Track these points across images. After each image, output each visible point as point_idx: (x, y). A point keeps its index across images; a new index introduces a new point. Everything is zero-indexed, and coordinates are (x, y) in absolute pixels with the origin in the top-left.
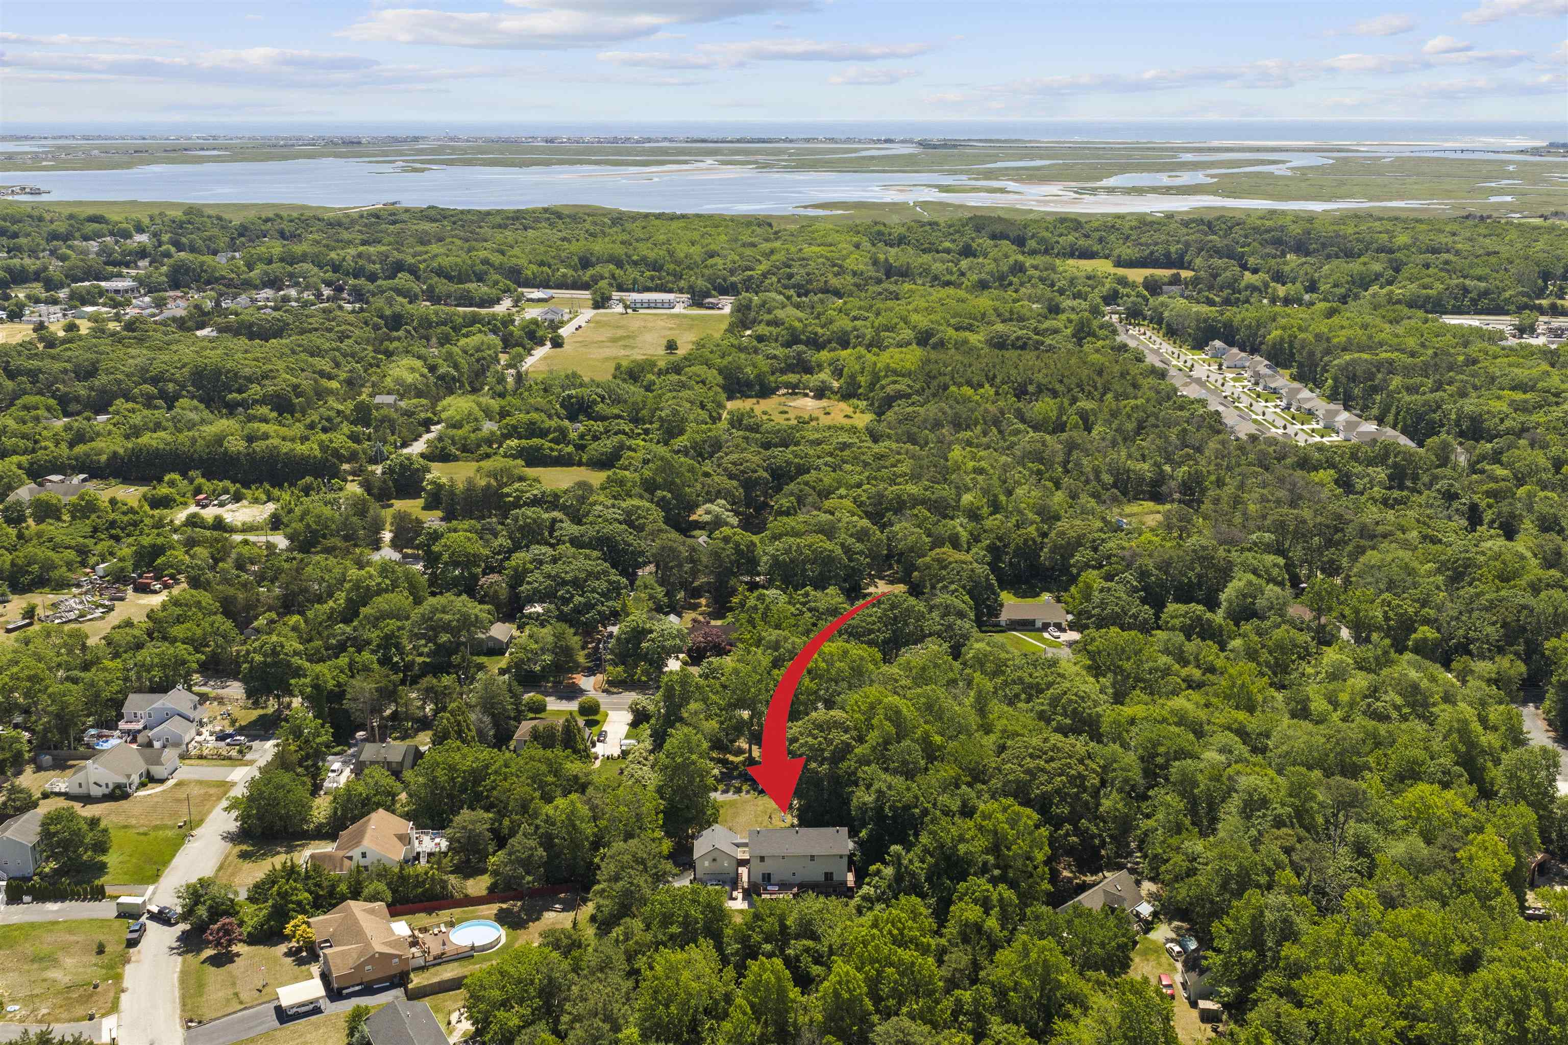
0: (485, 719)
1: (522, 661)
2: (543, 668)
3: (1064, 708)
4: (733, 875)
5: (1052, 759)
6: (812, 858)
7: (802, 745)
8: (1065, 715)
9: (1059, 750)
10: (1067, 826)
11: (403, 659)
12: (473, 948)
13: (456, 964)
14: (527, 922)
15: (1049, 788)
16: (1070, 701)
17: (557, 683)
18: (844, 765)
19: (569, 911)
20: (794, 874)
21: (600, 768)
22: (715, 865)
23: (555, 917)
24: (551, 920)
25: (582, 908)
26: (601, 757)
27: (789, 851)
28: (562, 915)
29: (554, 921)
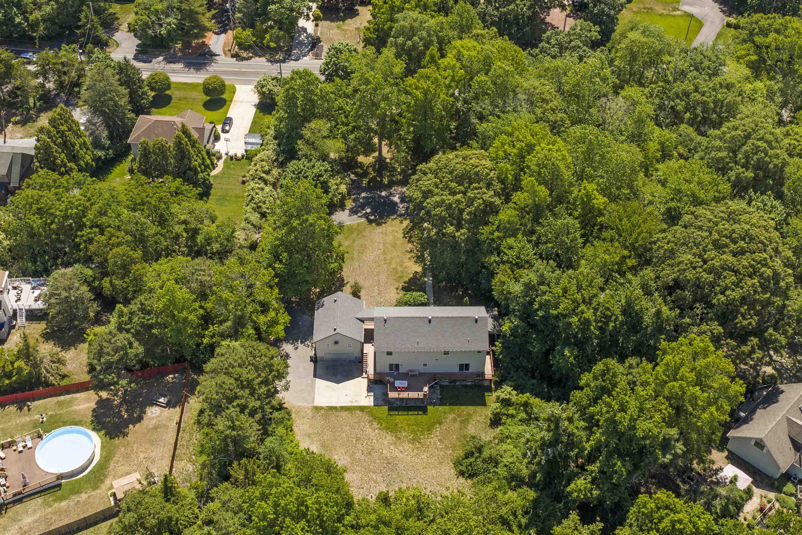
0: (96, 120)
1: (146, 25)
2: (169, 33)
3: (747, 157)
4: (357, 354)
5: (742, 252)
6: (446, 353)
7: (438, 204)
8: (746, 166)
9: (752, 239)
10: (755, 341)
11: (26, 19)
12: (60, 477)
13: (39, 500)
14: (126, 423)
15: (735, 294)
16: (757, 150)
17: (187, 45)
18: (485, 230)
19: (174, 407)
20: (425, 365)
21: (223, 172)
22: (337, 347)
23: (159, 417)
24: (154, 422)
25: (188, 403)
26: (224, 157)
27: (421, 345)
28: (166, 413)
29: (156, 428)
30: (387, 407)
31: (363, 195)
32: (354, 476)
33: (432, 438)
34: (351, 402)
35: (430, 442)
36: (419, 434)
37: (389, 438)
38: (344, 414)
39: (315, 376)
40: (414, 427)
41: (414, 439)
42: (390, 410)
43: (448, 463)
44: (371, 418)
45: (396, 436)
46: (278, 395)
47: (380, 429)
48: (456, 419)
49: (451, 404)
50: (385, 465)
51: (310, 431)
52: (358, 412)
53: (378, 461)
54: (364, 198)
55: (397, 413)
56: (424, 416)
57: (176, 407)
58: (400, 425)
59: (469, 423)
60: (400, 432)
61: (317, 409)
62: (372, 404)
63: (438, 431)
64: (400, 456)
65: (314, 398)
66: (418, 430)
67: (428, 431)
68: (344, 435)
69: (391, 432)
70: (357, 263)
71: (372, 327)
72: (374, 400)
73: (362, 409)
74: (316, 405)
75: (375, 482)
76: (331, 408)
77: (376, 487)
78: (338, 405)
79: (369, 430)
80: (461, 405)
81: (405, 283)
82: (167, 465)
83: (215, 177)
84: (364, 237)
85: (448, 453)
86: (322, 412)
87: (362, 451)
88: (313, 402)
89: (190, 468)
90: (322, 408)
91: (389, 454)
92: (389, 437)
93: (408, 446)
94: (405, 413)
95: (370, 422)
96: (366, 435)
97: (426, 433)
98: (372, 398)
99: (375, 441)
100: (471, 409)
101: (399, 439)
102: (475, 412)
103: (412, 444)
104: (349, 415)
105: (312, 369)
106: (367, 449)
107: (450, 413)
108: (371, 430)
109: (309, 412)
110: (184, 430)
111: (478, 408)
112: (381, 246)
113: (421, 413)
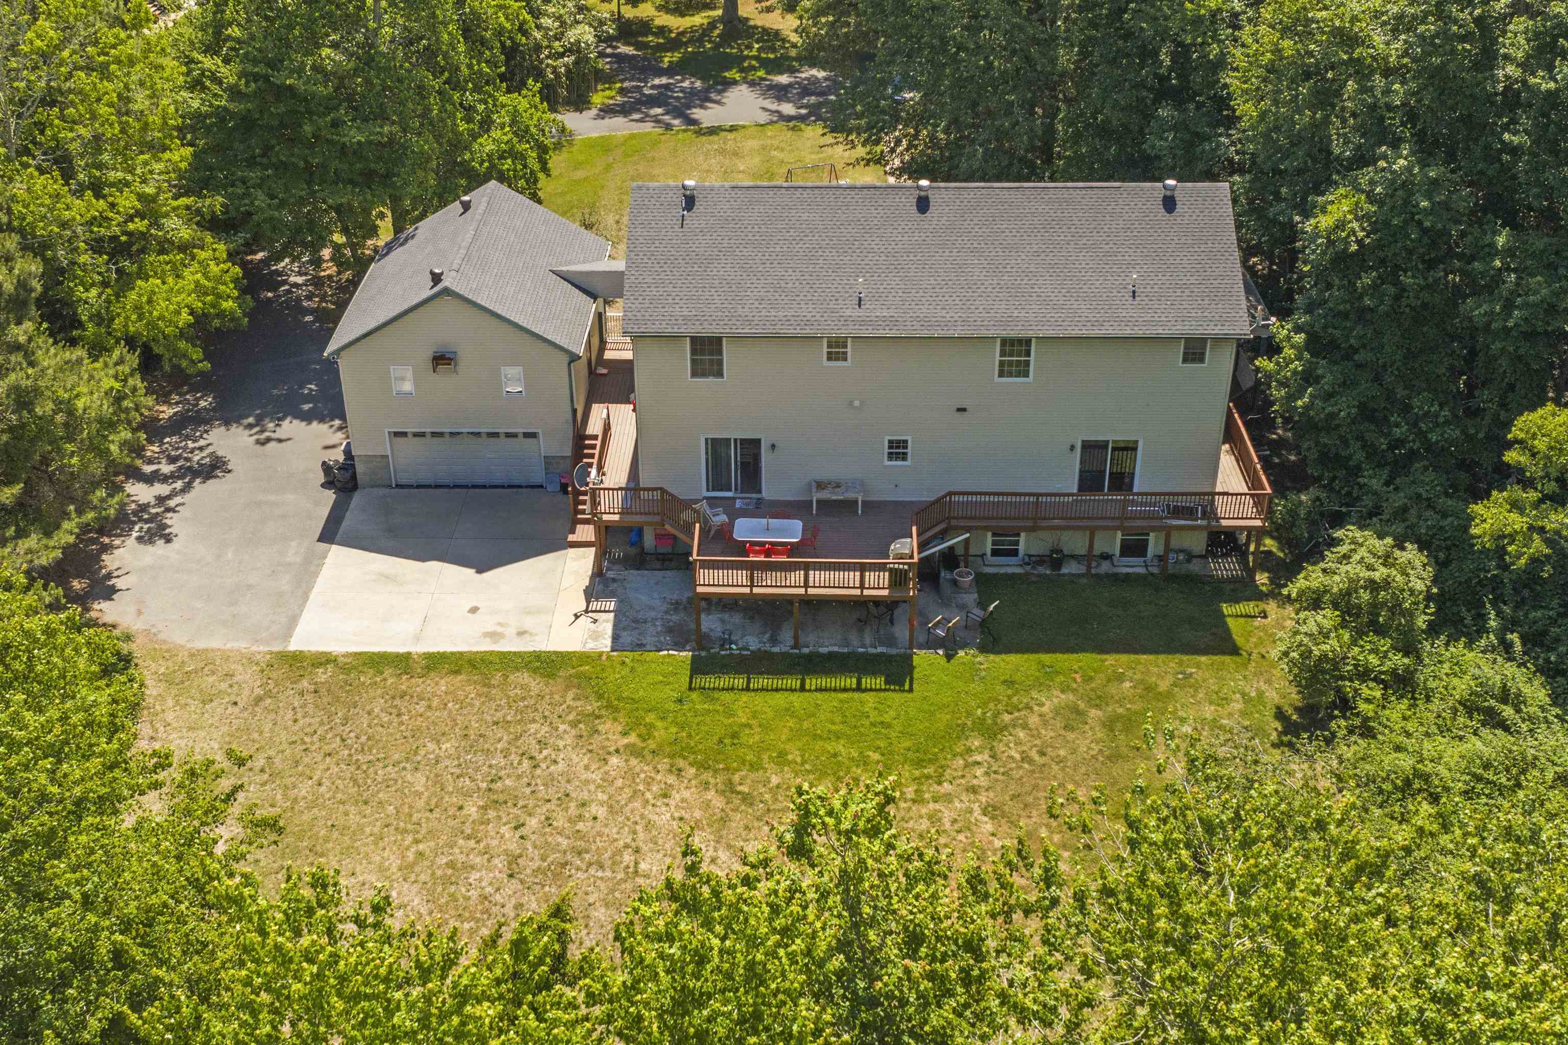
4: (556, 443)
6: (1015, 360)
20: (898, 450)
22: (443, 381)
27: (874, 310)
30: (686, 655)
33: (948, 798)
34: (493, 636)
35: (934, 818)
37: (684, 796)
38: (442, 685)
39: (329, 535)
40: (840, 747)
42: (698, 668)
44: (592, 706)
45: (729, 789)
46: (104, 605)
47: (634, 751)
48: (1078, 713)
52: (524, 677)
55: (740, 682)
56: (896, 698)
58: (752, 738)
60: (755, 767)
61: (299, 662)
62: (606, 644)
63: (977, 765)
65: (294, 620)
66: (865, 762)
67: (922, 765)
69: (702, 766)
71: (619, 265)
72: (620, 627)
73: (548, 664)
74: (295, 646)
76: (377, 661)
78: (418, 649)
79: (569, 759)
80: (1103, 648)
86: (322, 675)
87: (513, 860)
88: (286, 635)
90: (324, 660)
92: (684, 793)
94: (793, 682)
95: (585, 720)
96: (550, 781)
97: (910, 774)
98: (606, 624)
99: (596, 810)
100: (1159, 664)
101: (747, 799)
102: (1185, 681)
104: (471, 692)
105: (325, 512)
106: (546, 848)
107: (1044, 687)
108: (580, 759)
109: (248, 673)
111: (1200, 667)
113: (879, 682)
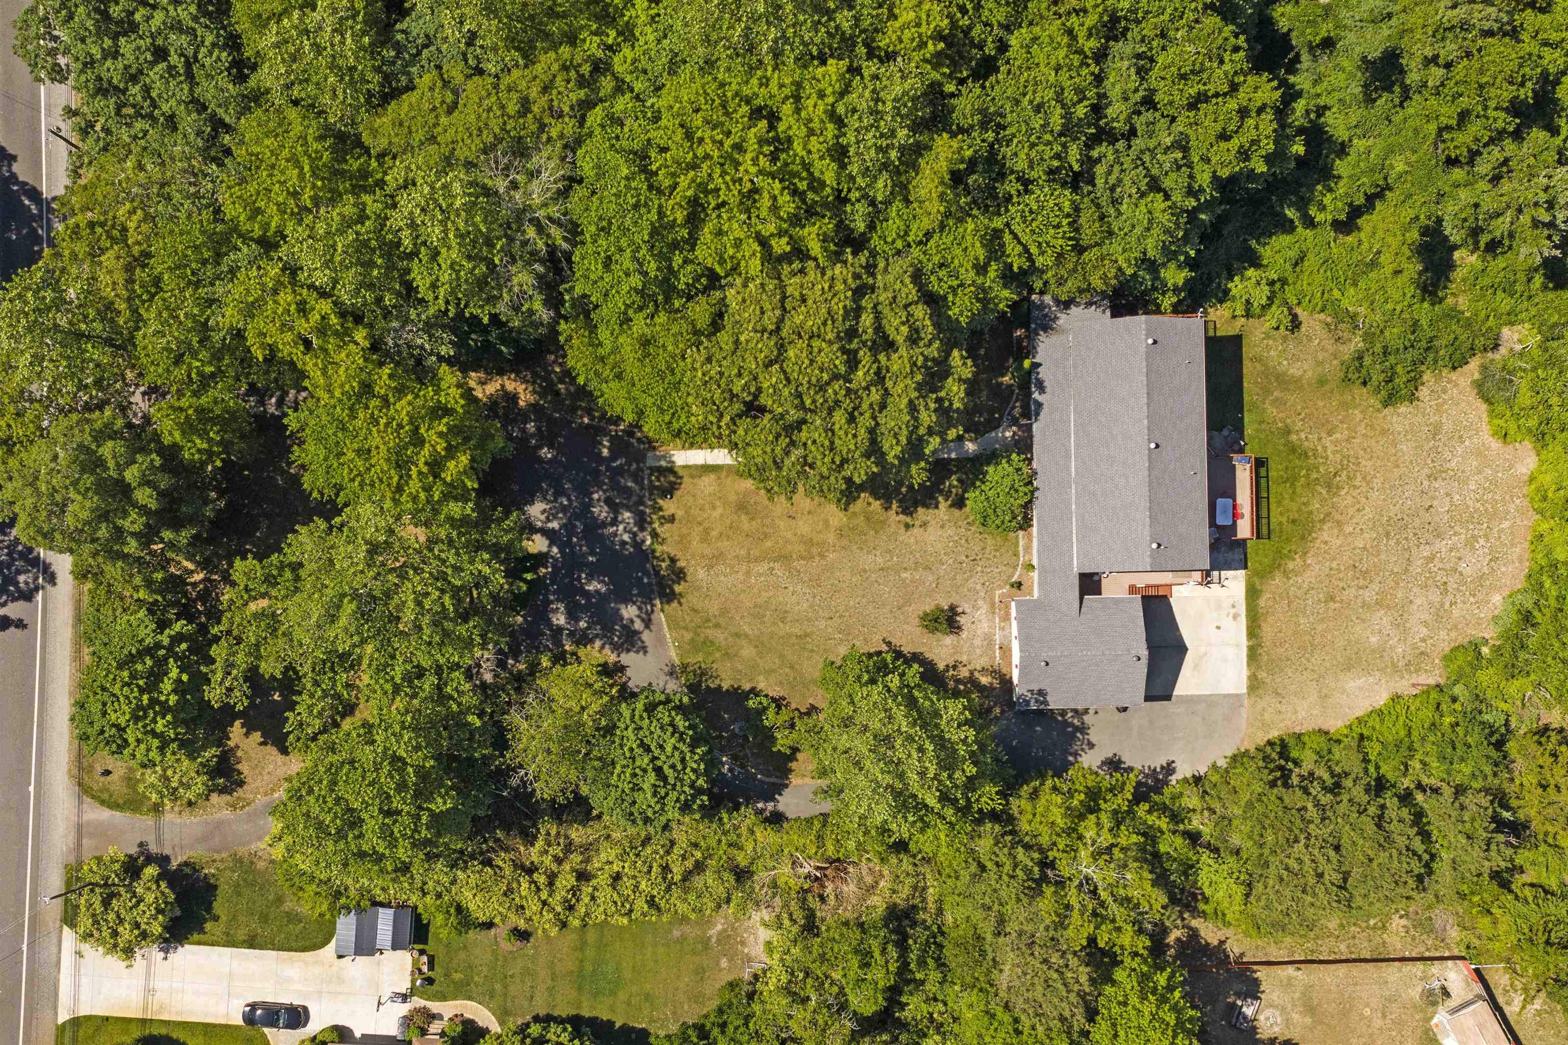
19: (1257, 982)
21: (486, 998)
23: (1283, 1010)
24: (1296, 1016)
25: (1242, 955)
26: (418, 1002)
28: (1274, 996)
29: (1310, 1009)
30: (1251, 542)
31: (560, 619)
32: (1418, 601)
33: (1325, 448)
34: (1235, 617)
35: (1334, 453)
36: (1315, 475)
37: (1327, 535)
38: (1267, 631)
39: (1168, 697)
40: (1298, 484)
41: (1329, 486)
42: (1257, 535)
43: (1385, 417)
44: (1278, 574)
45: (1323, 521)
47: (1304, 555)
48: (1276, 400)
49: (1241, 410)
50: (1392, 543)
51: (1314, 697)
52: (1262, 602)
53: (1383, 557)
54: (572, 616)
55: (1264, 521)
56: (1272, 464)
57: (1256, 979)
58: (1295, 515)
59: (1285, 374)
60: (1311, 513)
61: (1254, 685)
62: (1241, 573)
63: (1304, 436)
64: (1368, 513)
65: (1226, 696)
66: (1307, 476)
67: (1307, 457)
68: (1320, 628)
69: (1311, 531)
70: (822, 624)
72: (1230, 568)
73: (1252, 593)
74: (1245, 691)
75: (1431, 559)
76: (1253, 655)
77: (1442, 559)
78: (1244, 643)
79: (1308, 577)
80: (1240, 388)
81: (887, 509)
82: (1400, 971)
83: (502, 1015)
84: (724, 612)
85: (1359, 416)
86: (1262, 675)
87: (1359, 588)
88: (1237, 696)
89: (1397, 923)
90: (1252, 677)
91: (1366, 535)
92: (1325, 536)
93: (1345, 499)
94: (1264, 502)
95: (1286, 576)
96: (1320, 582)
97: (1312, 461)
98: (1225, 574)
99: (1334, 565)
100: (1248, 368)
101: (1327, 514)
102: (1257, 359)
103: (1339, 488)
104: (1270, 619)
106: (1354, 579)
107: (1264, 410)
108: (1308, 574)
109: (1261, 704)
110: (1312, 951)
111: (1247, 352)
112: (763, 567)
113: (1262, 471)
